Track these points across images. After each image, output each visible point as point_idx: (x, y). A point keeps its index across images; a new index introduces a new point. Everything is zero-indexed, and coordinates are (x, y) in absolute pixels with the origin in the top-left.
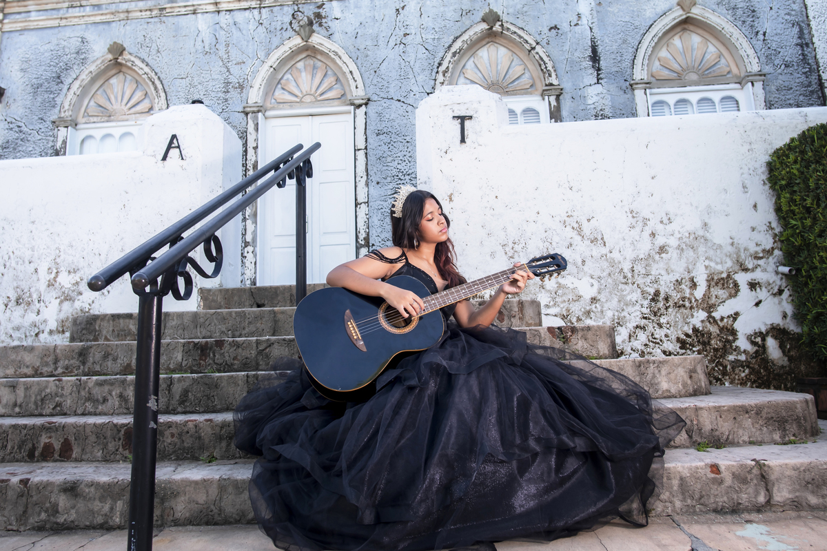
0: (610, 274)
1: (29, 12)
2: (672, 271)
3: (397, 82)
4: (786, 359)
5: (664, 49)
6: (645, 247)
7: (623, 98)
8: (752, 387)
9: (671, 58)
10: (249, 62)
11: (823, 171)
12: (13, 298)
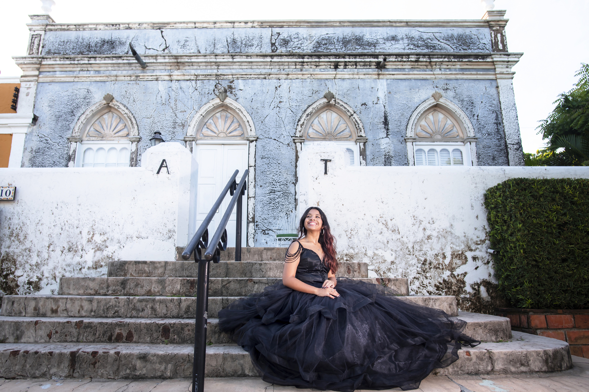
0: (401, 249)
1: (56, 71)
2: (434, 249)
3: (274, 129)
4: (490, 297)
5: (424, 120)
6: (420, 235)
7: (400, 146)
8: (472, 312)
9: (427, 125)
10: (189, 111)
11: (514, 202)
12: (67, 248)
